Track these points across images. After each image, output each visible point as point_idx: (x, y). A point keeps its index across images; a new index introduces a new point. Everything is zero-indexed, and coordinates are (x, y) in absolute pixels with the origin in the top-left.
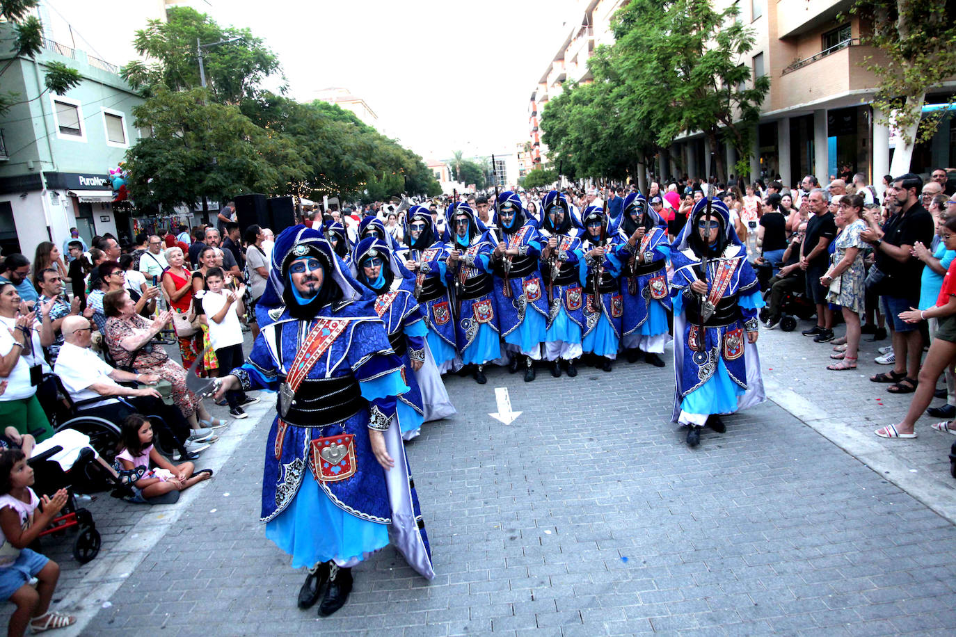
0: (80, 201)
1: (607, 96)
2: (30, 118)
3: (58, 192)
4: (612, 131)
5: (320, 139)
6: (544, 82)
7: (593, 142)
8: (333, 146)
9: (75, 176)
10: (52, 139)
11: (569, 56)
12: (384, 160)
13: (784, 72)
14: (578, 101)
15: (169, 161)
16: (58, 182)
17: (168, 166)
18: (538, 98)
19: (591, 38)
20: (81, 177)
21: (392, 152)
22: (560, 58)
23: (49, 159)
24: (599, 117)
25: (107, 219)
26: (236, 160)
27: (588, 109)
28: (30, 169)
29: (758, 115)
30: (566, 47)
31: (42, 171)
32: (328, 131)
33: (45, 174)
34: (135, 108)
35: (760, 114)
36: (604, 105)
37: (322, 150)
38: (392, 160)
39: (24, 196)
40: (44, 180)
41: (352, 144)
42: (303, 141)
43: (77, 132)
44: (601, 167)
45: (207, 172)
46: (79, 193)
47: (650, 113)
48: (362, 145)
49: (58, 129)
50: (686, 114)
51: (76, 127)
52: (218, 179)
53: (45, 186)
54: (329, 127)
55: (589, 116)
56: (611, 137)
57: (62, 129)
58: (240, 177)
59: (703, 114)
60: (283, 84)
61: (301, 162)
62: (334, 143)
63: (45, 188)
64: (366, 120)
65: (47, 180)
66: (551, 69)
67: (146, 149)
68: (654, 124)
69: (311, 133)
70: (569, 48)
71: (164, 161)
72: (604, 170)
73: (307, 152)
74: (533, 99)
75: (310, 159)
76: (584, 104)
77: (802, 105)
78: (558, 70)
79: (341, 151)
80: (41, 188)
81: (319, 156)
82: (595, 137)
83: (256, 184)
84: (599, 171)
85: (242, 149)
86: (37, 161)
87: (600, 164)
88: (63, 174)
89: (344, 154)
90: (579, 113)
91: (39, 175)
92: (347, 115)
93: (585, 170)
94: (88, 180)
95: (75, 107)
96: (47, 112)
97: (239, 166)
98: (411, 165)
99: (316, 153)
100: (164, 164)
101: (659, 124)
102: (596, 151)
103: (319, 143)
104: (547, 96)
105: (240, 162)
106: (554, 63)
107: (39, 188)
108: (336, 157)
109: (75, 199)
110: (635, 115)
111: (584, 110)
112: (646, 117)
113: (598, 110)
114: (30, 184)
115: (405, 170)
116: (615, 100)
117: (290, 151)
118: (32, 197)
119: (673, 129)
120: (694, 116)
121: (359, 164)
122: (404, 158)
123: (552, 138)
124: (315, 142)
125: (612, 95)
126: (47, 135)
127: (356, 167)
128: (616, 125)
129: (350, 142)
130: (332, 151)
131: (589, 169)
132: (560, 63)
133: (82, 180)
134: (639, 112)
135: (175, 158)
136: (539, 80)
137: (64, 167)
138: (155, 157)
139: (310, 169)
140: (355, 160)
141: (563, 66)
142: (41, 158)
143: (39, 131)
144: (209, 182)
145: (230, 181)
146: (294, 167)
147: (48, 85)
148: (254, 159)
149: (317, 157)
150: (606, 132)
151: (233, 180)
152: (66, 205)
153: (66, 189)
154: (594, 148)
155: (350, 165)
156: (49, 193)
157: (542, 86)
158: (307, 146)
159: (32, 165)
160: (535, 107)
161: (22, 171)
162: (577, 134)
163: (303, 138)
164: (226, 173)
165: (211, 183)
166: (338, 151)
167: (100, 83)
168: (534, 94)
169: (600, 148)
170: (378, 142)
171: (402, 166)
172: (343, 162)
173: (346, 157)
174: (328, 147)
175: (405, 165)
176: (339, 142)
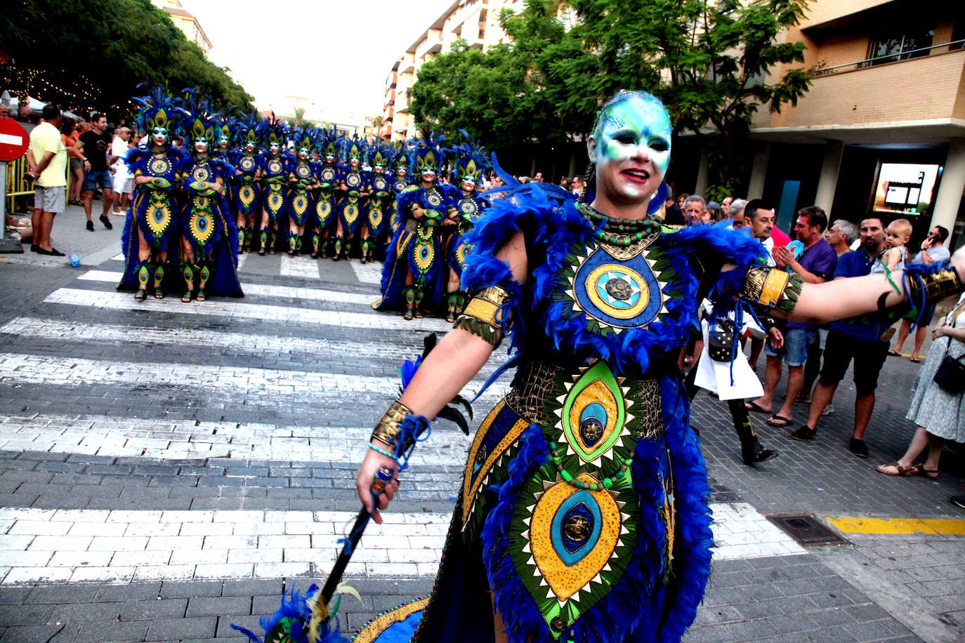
4: (532, 105)
6: (412, 51)
7: (497, 117)
8: (92, 19)
11: (450, 25)
18: (401, 69)
19: (485, 6)
22: (438, 27)
27: (496, 72)
30: (447, 16)
35: (751, 127)
41: (133, 28)
66: (424, 38)
70: (452, 17)
74: (395, 69)
78: (434, 39)
79: (106, 31)
82: (503, 110)
89: (113, 39)
102: (499, 128)
104: (413, 68)
106: (430, 31)
108: (97, 41)
111: (487, 72)
121: (137, 62)
127: (130, 64)
129: (132, 27)
130: (91, 27)
132: (438, 32)
136: (407, 49)
140: (134, 55)
141: (440, 35)
150: (521, 105)
154: (498, 123)
155: (120, 58)
157: (410, 57)
160: (395, 77)
166: (103, 30)
168: (398, 64)
169: (505, 127)
170: (188, 52)
171: (221, 97)
172: (108, 51)
173: (115, 44)
174: (81, 17)
175: (226, 96)
176: (108, 18)
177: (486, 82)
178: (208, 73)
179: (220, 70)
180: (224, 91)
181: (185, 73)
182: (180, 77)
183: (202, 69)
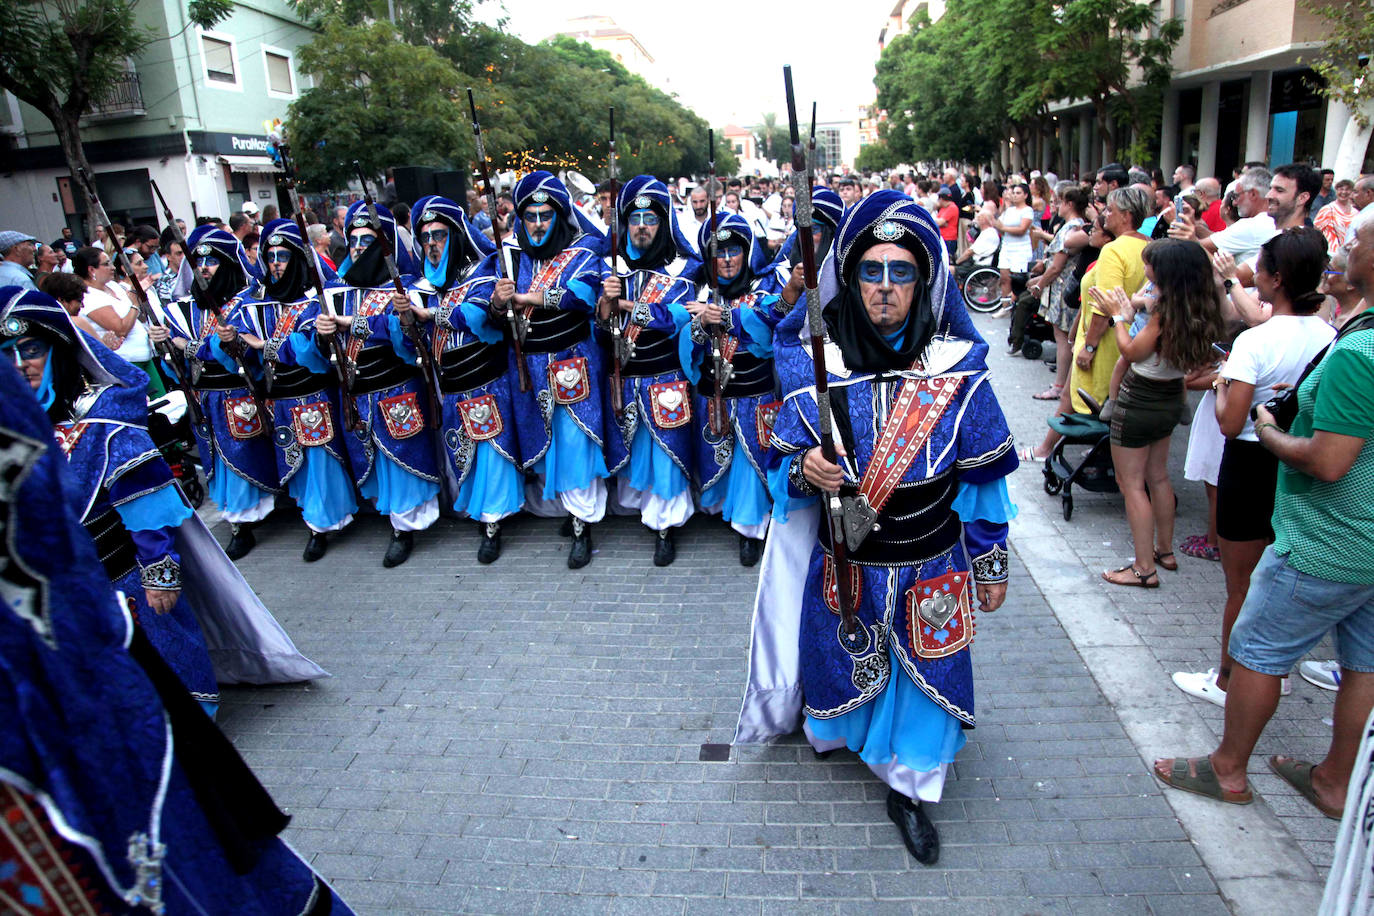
0: (233, 169)
1: (956, 42)
2: (172, 60)
3: (206, 157)
4: (960, 93)
5: (550, 93)
6: (897, 14)
7: (936, 107)
8: (567, 104)
9: (228, 137)
10: (199, 87)
12: (647, 125)
13: (1213, 13)
14: (923, 47)
15: (340, 119)
16: (207, 144)
17: (339, 127)
18: (888, 40)
20: (234, 139)
21: (660, 112)
23: (195, 115)
24: (944, 71)
25: (268, 194)
26: (426, 121)
27: (934, 60)
28: (172, 127)
29: (1168, 77)
31: (185, 130)
32: (561, 82)
33: (189, 132)
34: (300, 47)
35: (1173, 75)
36: (952, 54)
37: (553, 107)
38: (658, 125)
39: (164, 162)
40: (188, 142)
41: (595, 100)
42: (525, 96)
43: (230, 78)
44: (948, 146)
45: (391, 136)
46: (231, 160)
47: (1006, 69)
48: (610, 102)
49: (206, 74)
50: (1053, 73)
51: (229, 71)
52: (404, 145)
53: (189, 149)
54: (564, 76)
55: (932, 71)
56: (958, 101)
57: (212, 74)
58: (432, 144)
59: (1077, 74)
60: (502, 15)
61: (521, 125)
62: (569, 100)
63: (189, 152)
64: (632, 65)
65: (192, 140)
67: (312, 103)
68: (1011, 85)
69: (539, 85)
71: (334, 120)
72: (952, 150)
73: (531, 110)
74: (881, 39)
75: (534, 120)
76: (932, 51)
77: (1229, 63)
79: (578, 110)
80: (185, 152)
81: (548, 116)
82: (939, 101)
83: (453, 154)
84: (945, 151)
85: (435, 106)
86: (180, 117)
87: (947, 141)
88: (213, 135)
89: (583, 115)
90: (919, 66)
91: (182, 135)
92: (599, 58)
93: (926, 149)
94: (243, 142)
95: (229, 44)
96: (192, 52)
97: (431, 129)
98: (685, 131)
99: (543, 112)
100: (333, 125)
101: (1017, 87)
102: (939, 122)
103: (547, 99)
105: (432, 124)
107: (182, 151)
108: (572, 119)
109: (226, 166)
110: (987, 70)
111: (927, 61)
112: (1001, 75)
113: (944, 61)
114: (170, 147)
115: (676, 139)
116: (965, 49)
117: (505, 109)
118: (174, 163)
119: (1032, 93)
120: (1063, 75)
122: (676, 122)
123: (889, 98)
124: (543, 97)
125: (962, 40)
126: (193, 82)
128: (967, 84)
129: (594, 98)
130: (567, 110)
131: (931, 148)
133: (236, 142)
134: (993, 67)
135: (347, 116)
136: (890, 12)
137: (213, 124)
138: (322, 114)
139: (531, 134)
140: (599, 123)
142: (185, 113)
143: (182, 78)
144: (391, 150)
145: (419, 149)
146: (511, 132)
147: (192, 16)
148: (452, 119)
149: (545, 119)
150: (952, 94)
151: (422, 147)
152: (215, 174)
153: (216, 154)
154: (936, 117)
155: (590, 131)
156: (194, 159)
157: (894, 22)
158: (533, 102)
159: (173, 121)
161: (161, 129)
162: (917, 96)
163: (527, 91)
164: (414, 138)
165: (393, 151)
166: (575, 110)
167: (260, 12)
168: (884, 32)
169: (944, 118)
170: (638, 98)
171: (672, 134)
172: (581, 126)
173: (585, 120)
174: (560, 105)
175: (676, 132)
176: (577, 98)
177: (919, 76)
178: (657, 113)
179: (667, 98)
180: (674, 128)
181: (636, 120)
182: (633, 126)
183: (651, 110)
